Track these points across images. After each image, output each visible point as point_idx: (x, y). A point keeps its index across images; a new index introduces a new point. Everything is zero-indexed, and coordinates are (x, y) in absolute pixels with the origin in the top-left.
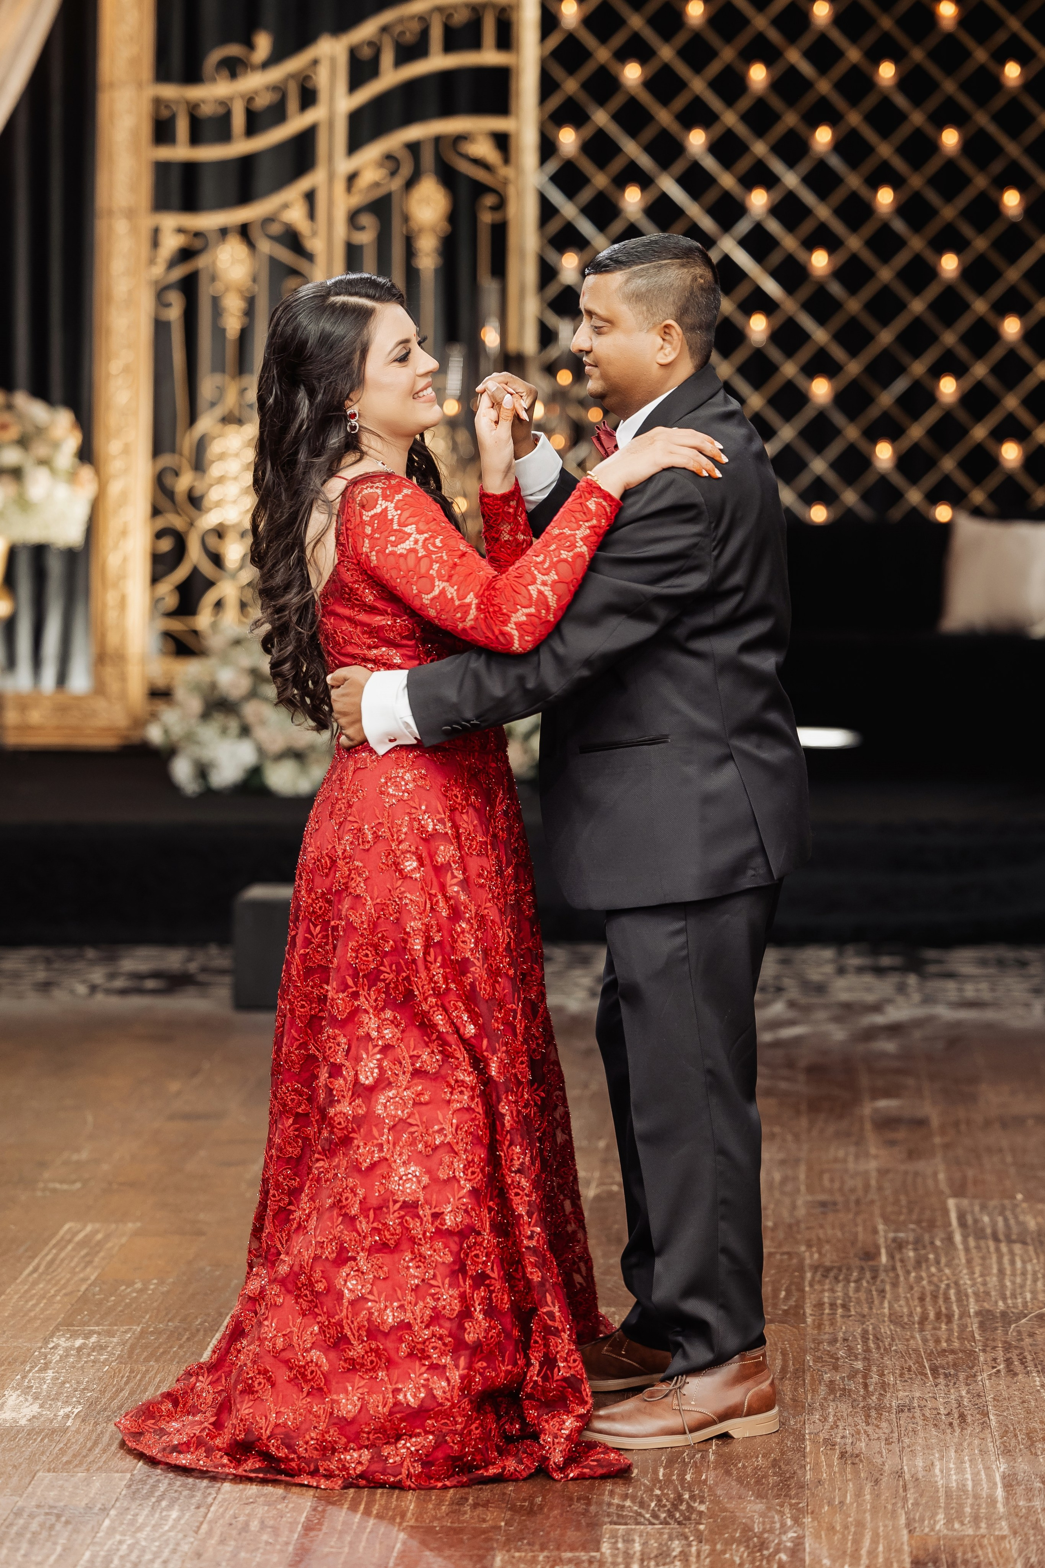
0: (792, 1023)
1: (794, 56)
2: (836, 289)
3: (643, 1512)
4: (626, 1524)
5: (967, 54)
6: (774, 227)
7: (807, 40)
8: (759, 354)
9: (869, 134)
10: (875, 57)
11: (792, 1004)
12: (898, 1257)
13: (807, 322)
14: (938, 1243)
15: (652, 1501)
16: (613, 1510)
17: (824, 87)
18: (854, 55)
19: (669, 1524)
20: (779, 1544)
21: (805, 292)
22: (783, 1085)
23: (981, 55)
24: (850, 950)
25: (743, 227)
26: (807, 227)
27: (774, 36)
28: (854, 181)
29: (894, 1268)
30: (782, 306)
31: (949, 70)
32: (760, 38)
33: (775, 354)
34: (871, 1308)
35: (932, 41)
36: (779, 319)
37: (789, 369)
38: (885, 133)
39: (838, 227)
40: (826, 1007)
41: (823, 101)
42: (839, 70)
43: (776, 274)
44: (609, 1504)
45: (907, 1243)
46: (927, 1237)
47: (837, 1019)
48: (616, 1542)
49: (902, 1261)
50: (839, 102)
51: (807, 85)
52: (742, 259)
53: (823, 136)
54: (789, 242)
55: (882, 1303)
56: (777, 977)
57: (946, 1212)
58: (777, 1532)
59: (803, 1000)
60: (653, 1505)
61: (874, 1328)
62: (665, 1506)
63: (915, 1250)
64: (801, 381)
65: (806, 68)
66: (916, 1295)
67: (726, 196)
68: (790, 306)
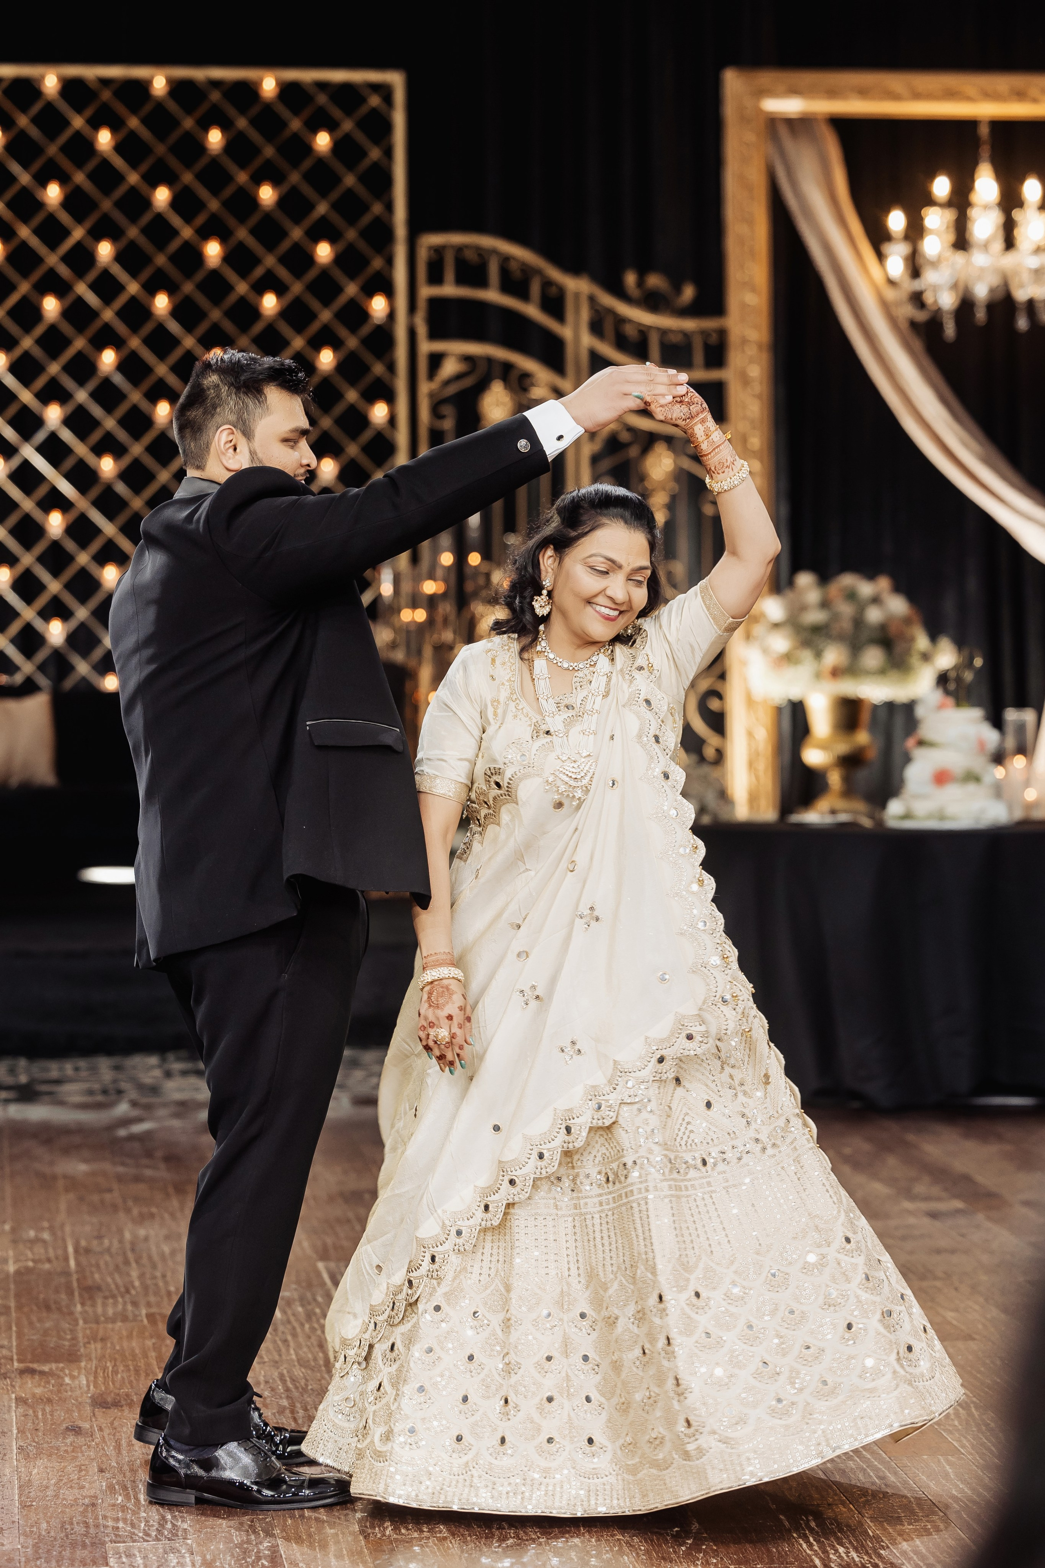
0: (139, 1120)
1: (82, 289)
2: (121, 488)
3: (136, 1532)
4: (124, 1542)
5: (230, 288)
6: (67, 435)
7: (92, 276)
8: (56, 545)
9: (147, 355)
10: (151, 289)
11: (134, 1104)
12: (289, 1312)
13: (97, 517)
14: (320, 1299)
15: (141, 1522)
16: (109, 1530)
17: (108, 315)
18: (133, 288)
19: (161, 1540)
20: (258, 1552)
21: (95, 492)
22: (148, 1172)
23: (242, 288)
24: (171, 1056)
25: (40, 437)
26: (96, 436)
27: (64, 271)
28: (135, 397)
29: (289, 1322)
30: (76, 504)
31: (216, 301)
32: (52, 272)
33: (70, 545)
34: (280, 1355)
35: (199, 276)
36: (73, 515)
37: (83, 559)
38: (162, 356)
39: (122, 435)
40: (165, 1105)
41: (107, 327)
42: (120, 301)
43: (69, 476)
44: (105, 1527)
45: (294, 1300)
46: (309, 1295)
47: (177, 1115)
48: (120, 1557)
49: (294, 1315)
50: (121, 328)
51: (94, 314)
52: (40, 463)
53: (108, 358)
54: (81, 449)
55: (288, 1350)
56: (115, 1081)
57: (318, 1274)
58: (254, 1543)
59: (144, 1100)
60: (143, 1525)
61: (288, 1372)
62: (153, 1526)
63: (303, 1306)
64: (93, 568)
65: (92, 299)
66: (315, 1343)
67: (25, 409)
68: (82, 504)
